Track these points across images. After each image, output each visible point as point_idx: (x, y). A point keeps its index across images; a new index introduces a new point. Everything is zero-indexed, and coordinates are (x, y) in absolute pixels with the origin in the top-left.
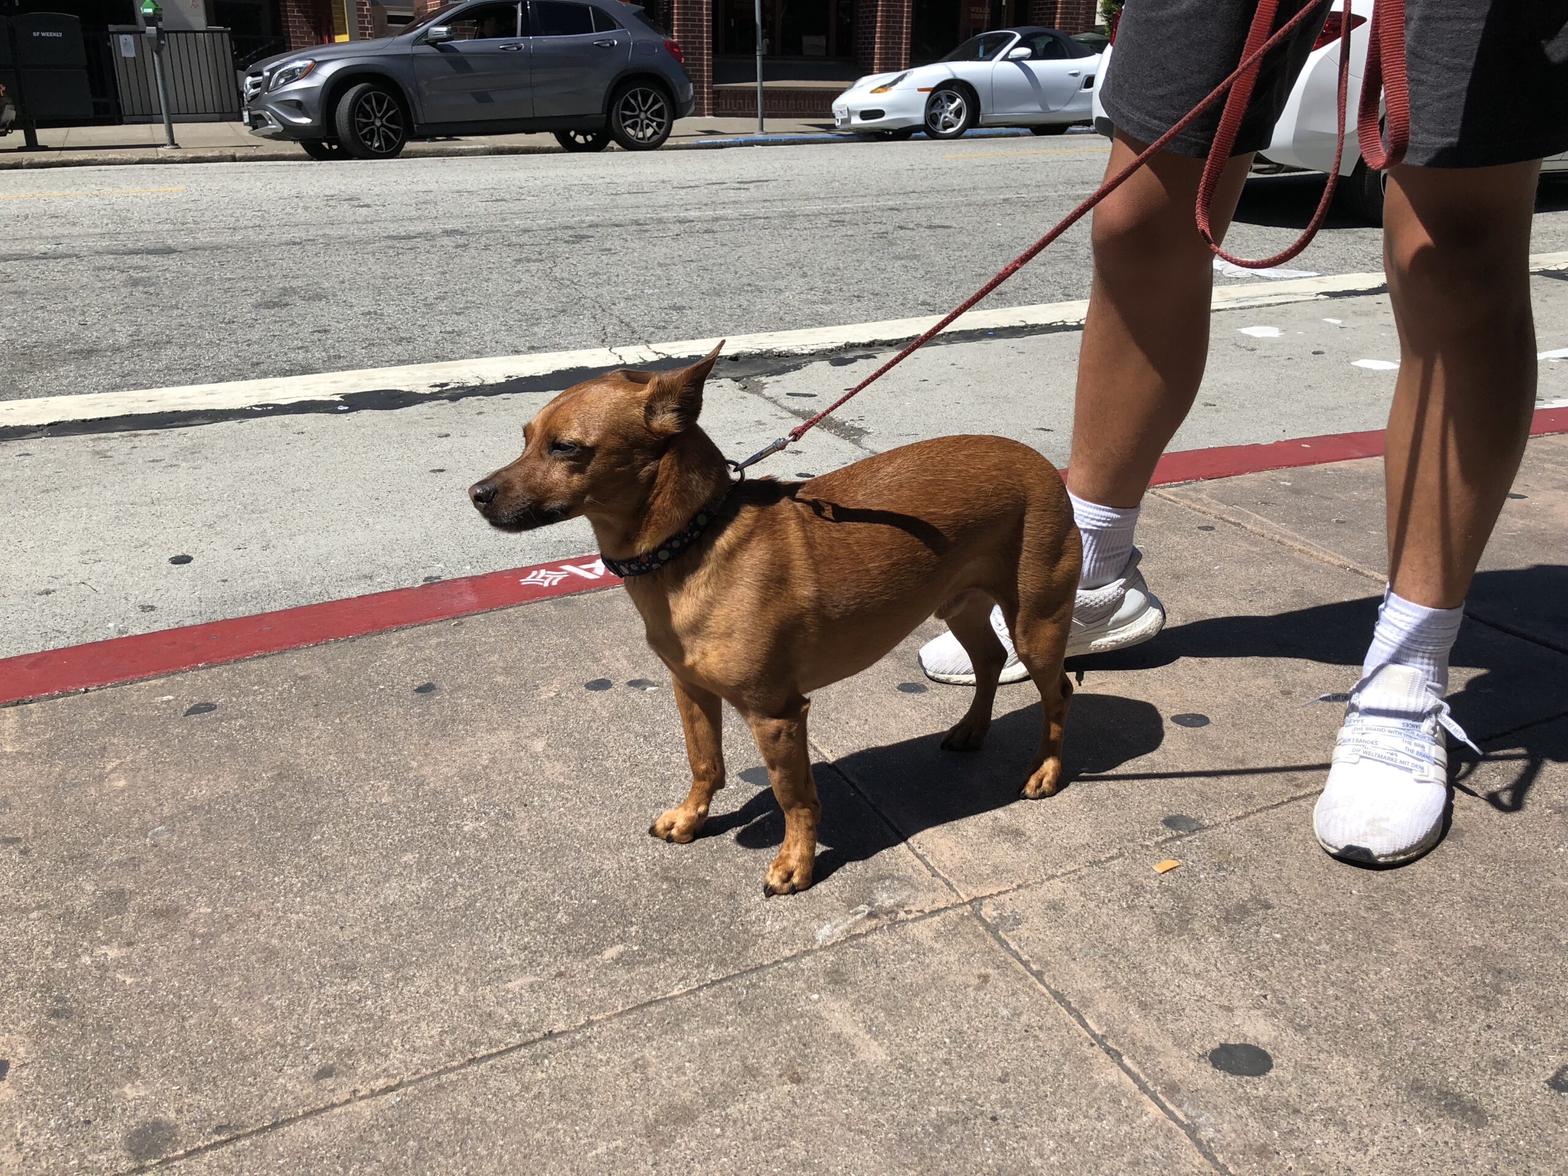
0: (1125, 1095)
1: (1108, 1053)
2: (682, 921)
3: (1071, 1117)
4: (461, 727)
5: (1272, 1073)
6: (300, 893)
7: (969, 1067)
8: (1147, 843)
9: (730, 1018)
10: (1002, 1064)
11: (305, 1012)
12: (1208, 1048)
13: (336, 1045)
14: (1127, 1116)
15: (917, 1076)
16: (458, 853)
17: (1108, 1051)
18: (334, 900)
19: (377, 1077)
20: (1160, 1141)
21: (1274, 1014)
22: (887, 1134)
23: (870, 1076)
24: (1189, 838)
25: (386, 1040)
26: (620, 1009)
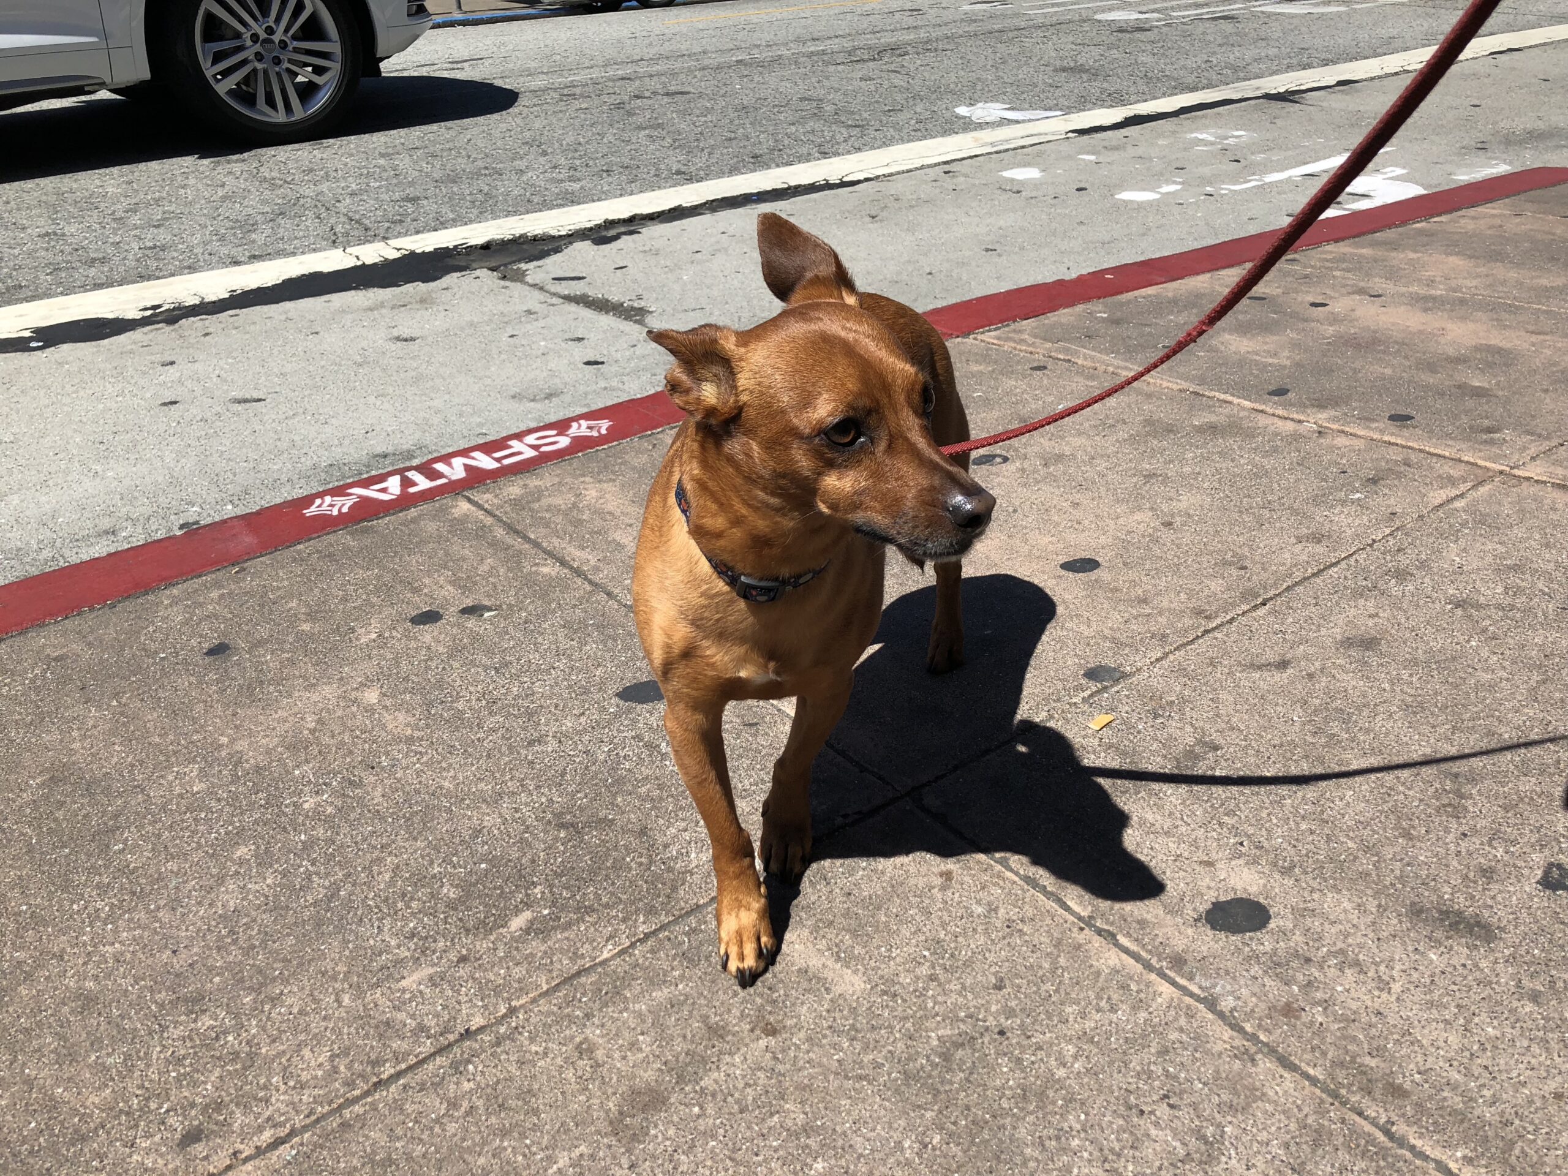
0: (1131, 978)
1: (1100, 935)
2: (593, 872)
3: (1083, 1015)
4: (271, 689)
5: (1272, 925)
6: (110, 918)
7: (958, 979)
8: (1074, 700)
9: (676, 973)
10: (993, 970)
11: (148, 1066)
12: (1201, 910)
13: (199, 1100)
14: (1141, 1001)
15: (904, 1001)
16: (303, 837)
17: (1099, 932)
18: (156, 919)
19: (260, 1129)
20: (1183, 1021)
21: (1256, 862)
22: (889, 1074)
23: (853, 1011)
24: (1116, 689)
25: (262, 1081)
26: (545, 987)
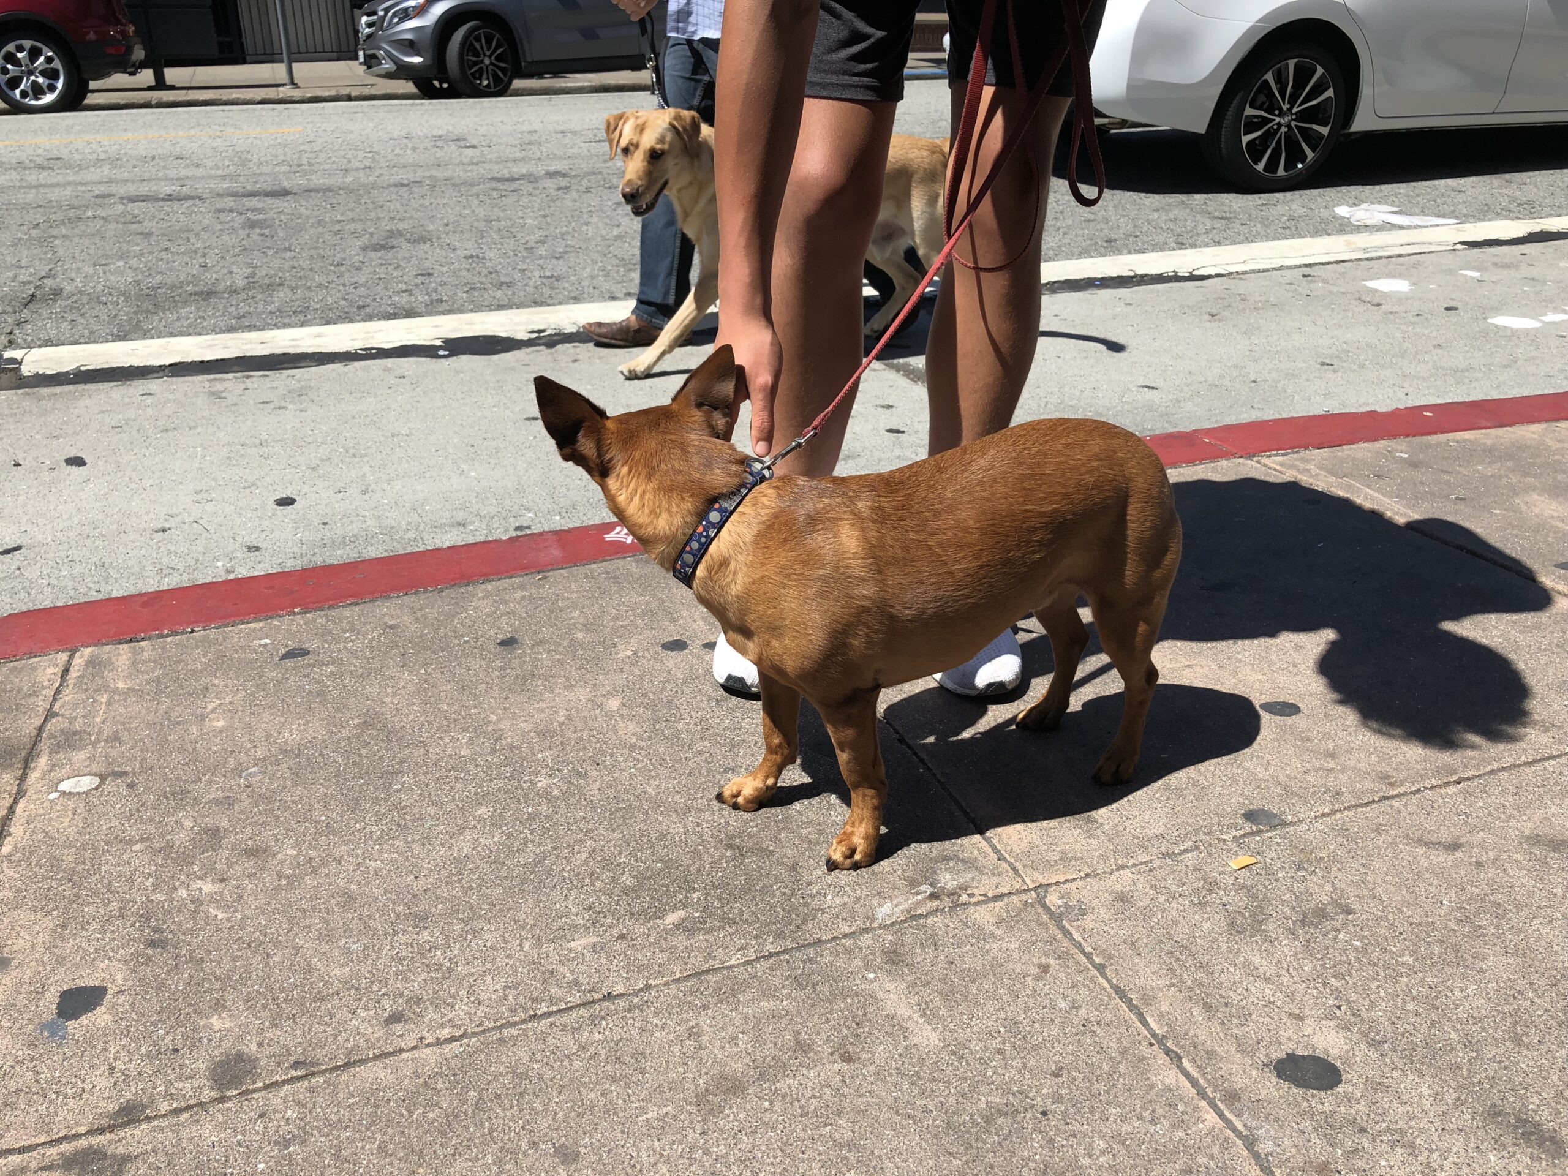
0: (1181, 1099)
1: (1167, 1054)
2: (744, 891)
3: (1124, 1119)
4: (539, 683)
5: (1340, 1089)
6: (379, 841)
7: (1022, 1058)
8: (1224, 837)
9: (785, 992)
10: (1056, 1058)
11: (378, 958)
12: (1274, 1057)
13: (406, 992)
14: (1183, 1121)
15: (968, 1064)
16: (530, 810)
17: (1168, 1052)
18: (410, 849)
19: (443, 1026)
20: (1215, 1150)
21: (1347, 1027)
22: (934, 1121)
23: (922, 1060)
24: (1270, 834)
25: (453, 991)
26: (678, 975)
